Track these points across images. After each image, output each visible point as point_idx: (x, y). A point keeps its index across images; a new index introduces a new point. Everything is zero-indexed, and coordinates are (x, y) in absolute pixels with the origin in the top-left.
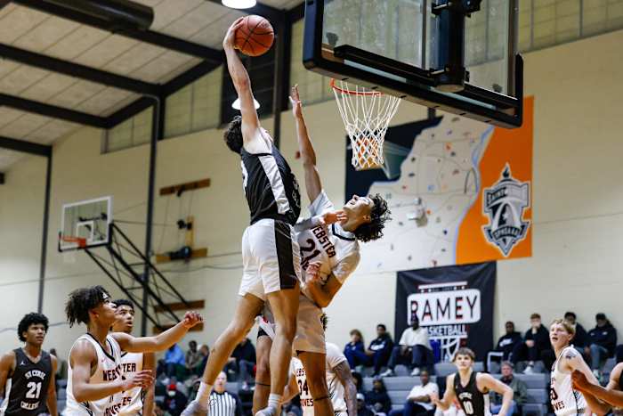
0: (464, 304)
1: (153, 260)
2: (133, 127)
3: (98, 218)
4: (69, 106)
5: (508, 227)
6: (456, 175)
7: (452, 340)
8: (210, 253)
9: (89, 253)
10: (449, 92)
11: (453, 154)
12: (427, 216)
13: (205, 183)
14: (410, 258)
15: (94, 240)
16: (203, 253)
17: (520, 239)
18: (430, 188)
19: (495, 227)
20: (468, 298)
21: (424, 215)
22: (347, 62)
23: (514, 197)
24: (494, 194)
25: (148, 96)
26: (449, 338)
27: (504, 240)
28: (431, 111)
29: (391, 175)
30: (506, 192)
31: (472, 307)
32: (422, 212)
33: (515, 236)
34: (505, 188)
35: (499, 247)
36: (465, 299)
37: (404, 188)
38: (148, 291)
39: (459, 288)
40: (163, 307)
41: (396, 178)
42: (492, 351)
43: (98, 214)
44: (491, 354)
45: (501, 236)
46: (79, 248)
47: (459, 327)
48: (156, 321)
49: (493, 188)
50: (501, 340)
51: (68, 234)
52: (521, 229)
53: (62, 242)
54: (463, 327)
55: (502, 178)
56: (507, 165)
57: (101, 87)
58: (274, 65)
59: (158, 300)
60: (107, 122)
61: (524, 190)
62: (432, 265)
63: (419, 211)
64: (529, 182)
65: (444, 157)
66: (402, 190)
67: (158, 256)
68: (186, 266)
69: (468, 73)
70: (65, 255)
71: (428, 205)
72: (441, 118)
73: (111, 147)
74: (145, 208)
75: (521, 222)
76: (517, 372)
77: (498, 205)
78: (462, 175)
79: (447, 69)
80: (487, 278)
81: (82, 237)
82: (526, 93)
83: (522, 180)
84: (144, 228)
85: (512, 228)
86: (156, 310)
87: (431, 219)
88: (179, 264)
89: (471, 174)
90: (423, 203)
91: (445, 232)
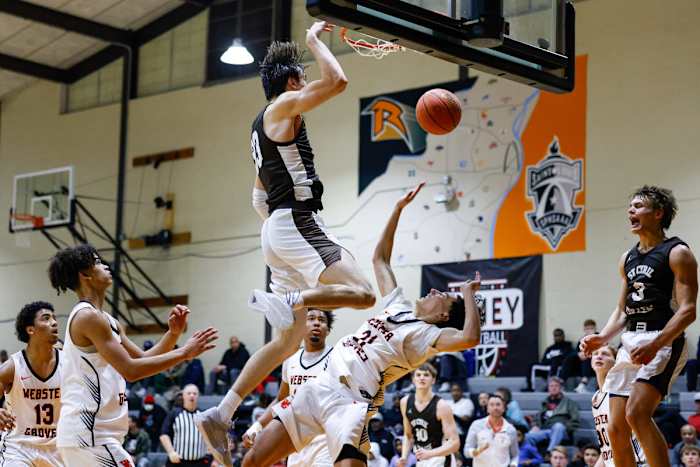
0: (503, 306)
1: (125, 245)
2: (99, 83)
3: (57, 193)
4: (21, 55)
5: (556, 214)
6: (494, 149)
7: (488, 350)
8: (194, 238)
9: (47, 235)
10: (485, 47)
11: (490, 124)
12: (459, 199)
13: (188, 153)
14: (438, 250)
15: (53, 219)
16: (186, 238)
17: (571, 229)
18: (462, 165)
19: (540, 213)
20: (508, 299)
21: (454, 197)
22: (360, 8)
23: (564, 177)
24: (539, 173)
25: (119, 44)
26: (485, 347)
27: (552, 230)
28: (463, 71)
29: (414, 148)
30: (554, 171)
31: (512, 310)
32: (451, 193)
33: (565, 225)
34: (552, 167)
35: (545, 238)
36: (504, 301)
37: (431, 163)
38: (119, 283)
39: (497, 287)
40: (137, 303)
41: (420, 151)
42: (538, 364)
43: (57, 188)
44: (535, 367)
45: (548, 224)
46: (34, 229)
47: (498, 334)
48: (129, 319)
49: (538, 166)
50: (549, 350)
51: (21, 211)
52: (572, 217)
53: (13, 221)
54: (503, 334)
55: (549, 154)
56: (556, 138)
57: (59, 32)
58: (271, 11)
59: (132, 293)
60: (68, 75)
61: (576, 170)
62: (464, 259)
63: (448, 192)
64: (582, 160)
65: (479, 128)
66: (428, 167)
67: (131, 240)
68: (164, 253)
69: (508, 24)
70: (18, 236)
71: (459, 185)
72: (474, 79)
73: (72, 106)
74: (115, 182)
75: (573, 208)
76: (567, 389)
77: (545, 187)
78: (501, 150)
79: (483, 19)
80: (532, 274)
81: (38, 215)
82: (579, 52)
83: (573, 158)
84: (114, 206)
85: (561, 215)
86: (129, 306)
87: (464, 202)
88: (157, 251)
89: (512, 148)
90: (453, 182)
91: (481, 219)
